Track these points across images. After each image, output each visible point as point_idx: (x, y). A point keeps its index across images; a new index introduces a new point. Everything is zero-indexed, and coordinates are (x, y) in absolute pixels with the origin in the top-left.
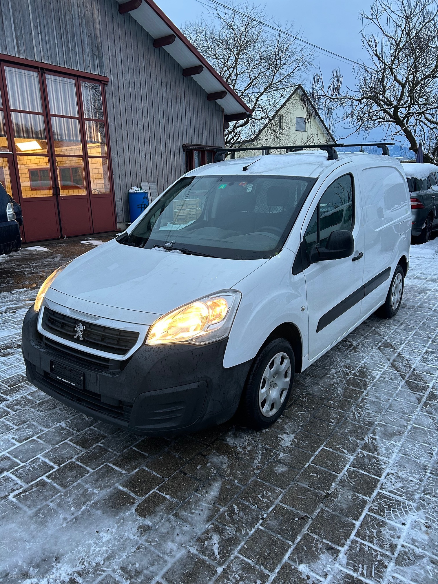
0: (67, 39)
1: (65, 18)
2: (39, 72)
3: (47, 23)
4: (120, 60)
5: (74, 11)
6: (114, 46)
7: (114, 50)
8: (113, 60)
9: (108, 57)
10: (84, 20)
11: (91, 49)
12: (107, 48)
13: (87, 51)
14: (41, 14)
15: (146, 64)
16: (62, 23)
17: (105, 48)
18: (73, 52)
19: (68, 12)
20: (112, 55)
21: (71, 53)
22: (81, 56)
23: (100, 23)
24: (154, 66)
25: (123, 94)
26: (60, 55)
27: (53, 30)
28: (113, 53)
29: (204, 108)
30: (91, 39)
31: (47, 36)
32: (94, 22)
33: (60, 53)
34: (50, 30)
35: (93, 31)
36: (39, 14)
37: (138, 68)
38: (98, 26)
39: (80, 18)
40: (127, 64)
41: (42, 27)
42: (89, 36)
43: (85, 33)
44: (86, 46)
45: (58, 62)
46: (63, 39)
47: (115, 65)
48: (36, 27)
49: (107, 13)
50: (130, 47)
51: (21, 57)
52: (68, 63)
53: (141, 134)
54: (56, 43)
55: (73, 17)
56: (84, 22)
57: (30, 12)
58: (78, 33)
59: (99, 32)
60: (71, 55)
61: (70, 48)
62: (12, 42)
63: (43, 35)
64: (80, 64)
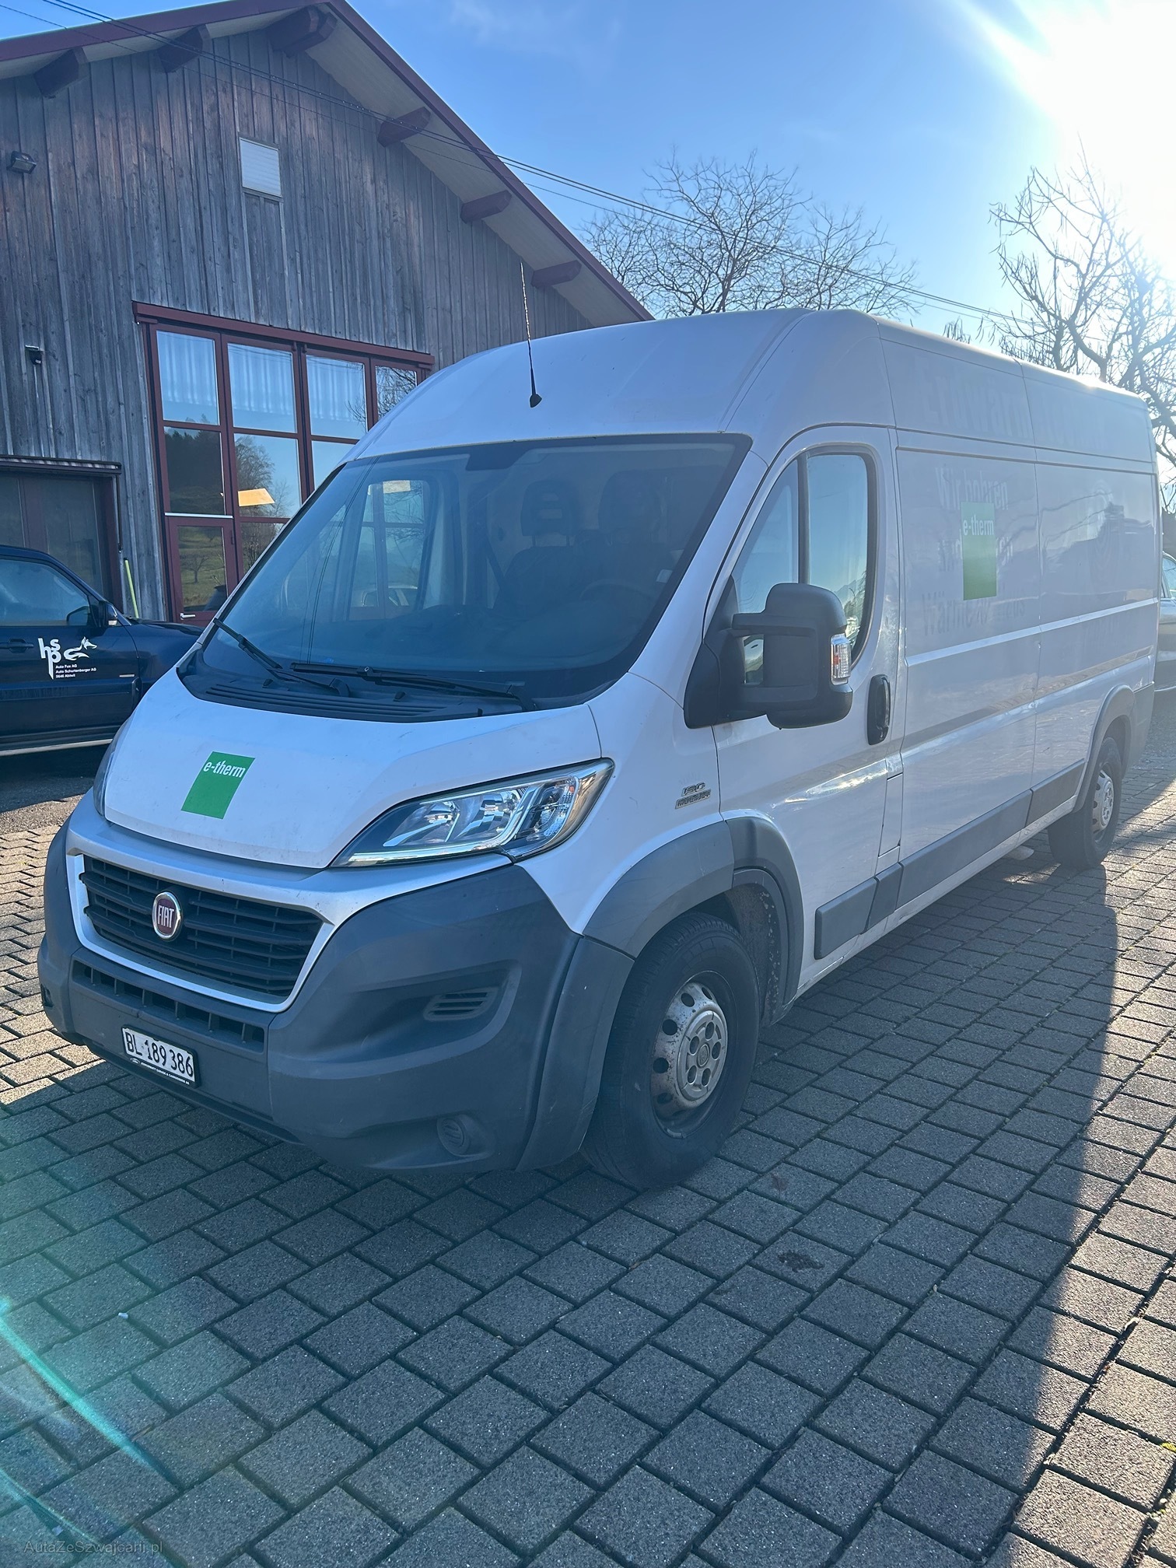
0: (352, 282)
1: (351, 239)
2: (294, 350)
3: (316, 251)
4: (459, 318)
5: (369, 224)
6: (447, 288)
7: (448, 297)
8: (445, 319)
9: (435, 312)
10: (388, 240)
11: (400, 299)
12: (435, 293)
13: (392, 302)
14: (303, 233)
16: (345, 249)
17: (429, 296)
18: (364, 306)
19: (357, 228)
20: (443, 309)
21: (359, 308)
22: (380, 315)
23: (422, 245)
26: (338, 315)
27: (325, 264)
28: (445, 304)
30: (402, 279)
31: (313, 278)
32: (409, 244)
33: (338, 311)
34: (320, 264)
35: (406, 261)
36: (299, 234)
38: (416, 249)
39: (381, 237)
40: (473, 325)
41: (305, 260)
42: (397, 272)
43: (391, 268)
44: (391, 293)
45: (333, 331)
46: (344, 281)
47: (449, 329)
48: (293, 260)
49: (435, 224)
50: (482, 291)
51: (262, 322)
52: (353, 331)
54: (331, 290)
55: (368, 235)
56: (388, 244)
57: (283, 230)
58: (376, 266)
59: (418, 263)
60: (360, 314)
61: (359, 298)
62: (244, 293)
63: (306, 276)
64: (377, 331)
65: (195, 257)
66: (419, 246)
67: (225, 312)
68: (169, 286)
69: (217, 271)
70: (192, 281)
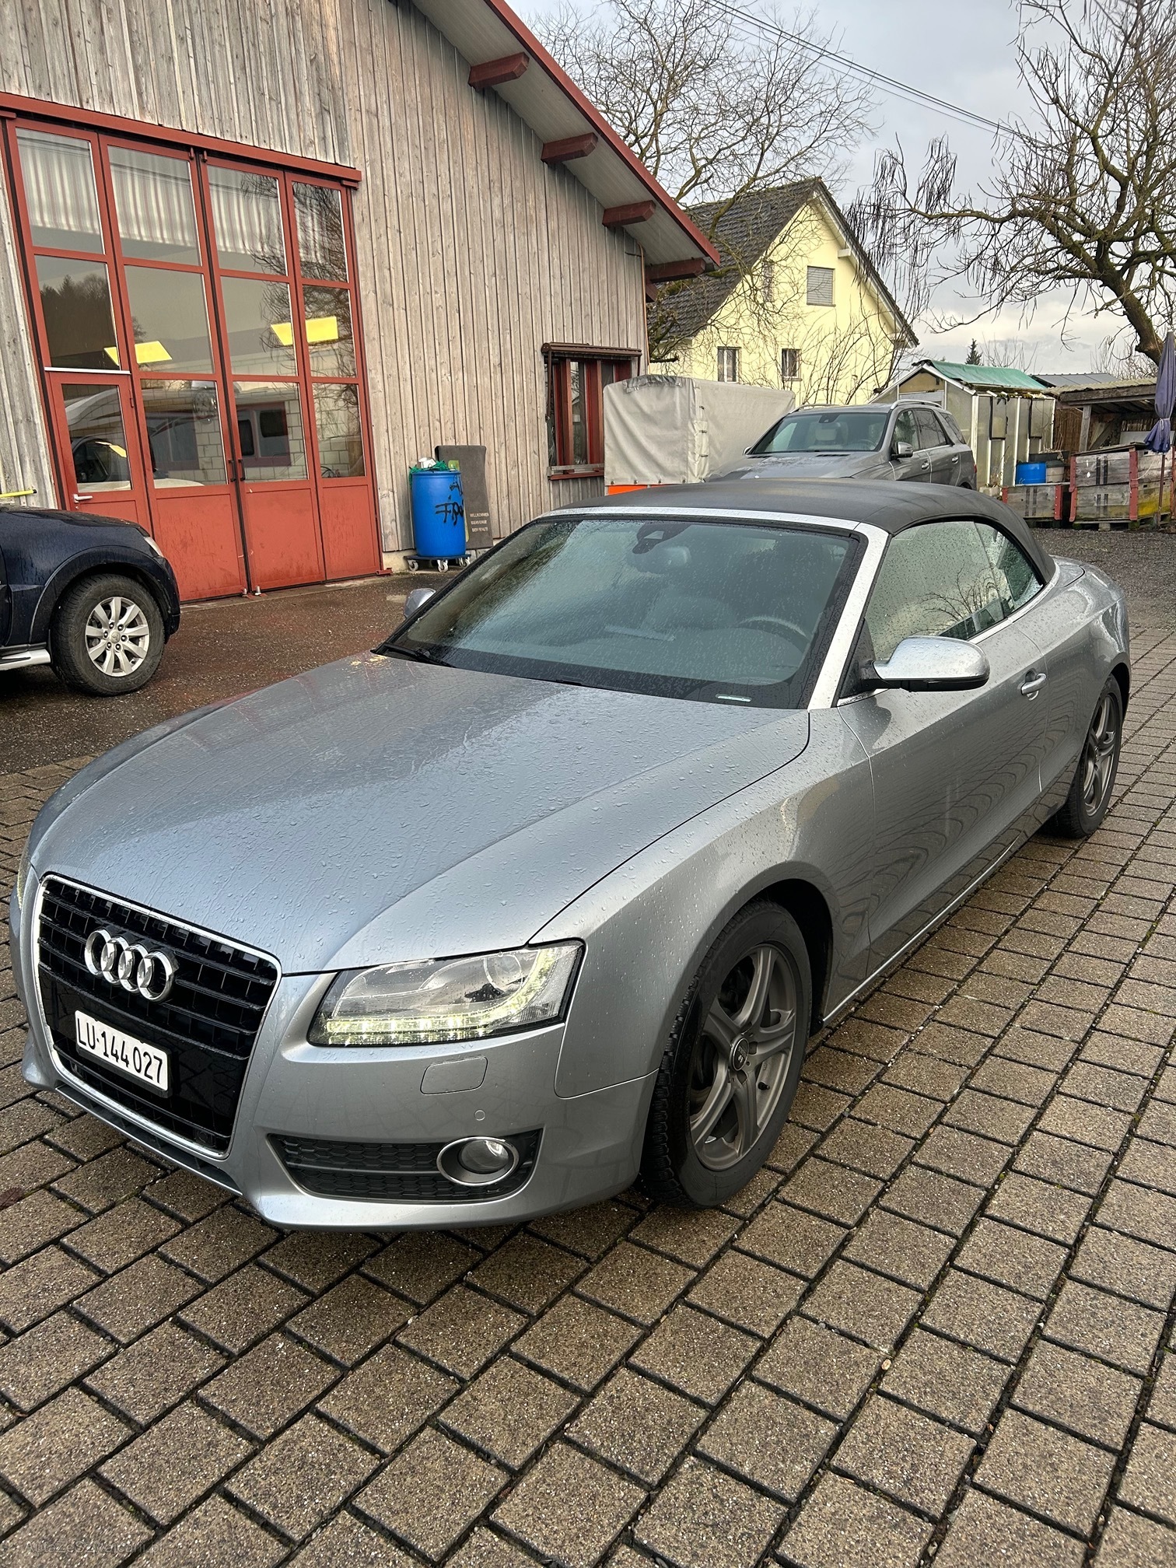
0: (257, 72)
1: (254, 16)
2: (191, 159)
3: (210, 28)
4: (387, 124)
6: (372, 85)
7: (373, 96)
8: (370, 124)
9: (358, 116)
10: (298, 18)
11: (317, 97)
12: (357, 92)
13: (307, 100)
14: (194, 5)
15: (451, 133)
16: (246, 26)
17: (352, 92)
18: (273, 103)
20: (367, 111)
21: (268, 106)
22: (293, 116)
23: (339, 27)
24: (471, 136)
25: (396, 213)
26: (242, 114)
27: (222, 47)
28: (370, 105)
29: (594, 246)
30: (318, 69)
31: (209, 64)
32: (323, 25)
33: (241, 108)
34: (217, 48)
35: (320, 48)
36: (189, 6)
37: (431, 144)
38: (332, 33)
39: (290, 14)
40: (404, 133)
41: (197, 40)
42: (311, 61)
43: (303, 56)
44: (306, 88)
45: (238, 132)
46: (248, 70)
47: (376, 137)
48: (182, 39)
49: (354, 2)
50: (413, 91)
51: (148, 120)
52: (262, 138)
53: (439, 318)
54: (232, 81)
55: (273, 11)
56: (299, 25)
58: (285, 53)
59: (335, 50)
60: (269, 113)
61: (266, 93)
62: (123, 82)
63: (201, 61)
64: (291, 137)
65: (60, 32)
66: (336, 29)
67: (102, 104)
68: (28, 69)
69: (88, 51)
70: (57, 63)
